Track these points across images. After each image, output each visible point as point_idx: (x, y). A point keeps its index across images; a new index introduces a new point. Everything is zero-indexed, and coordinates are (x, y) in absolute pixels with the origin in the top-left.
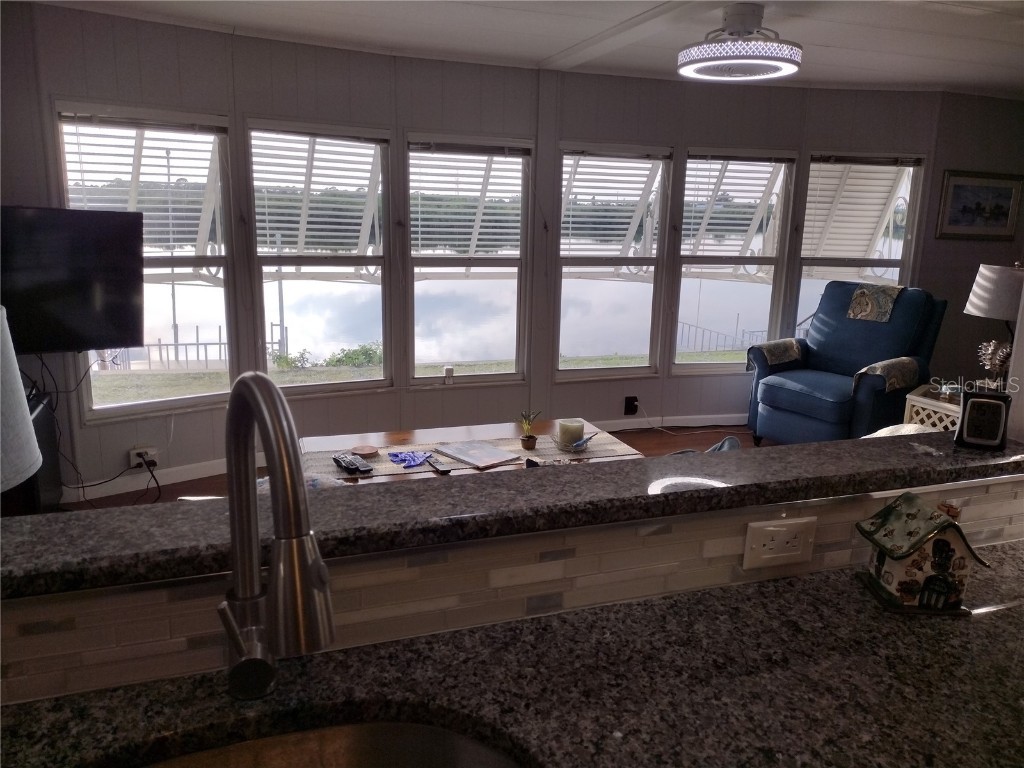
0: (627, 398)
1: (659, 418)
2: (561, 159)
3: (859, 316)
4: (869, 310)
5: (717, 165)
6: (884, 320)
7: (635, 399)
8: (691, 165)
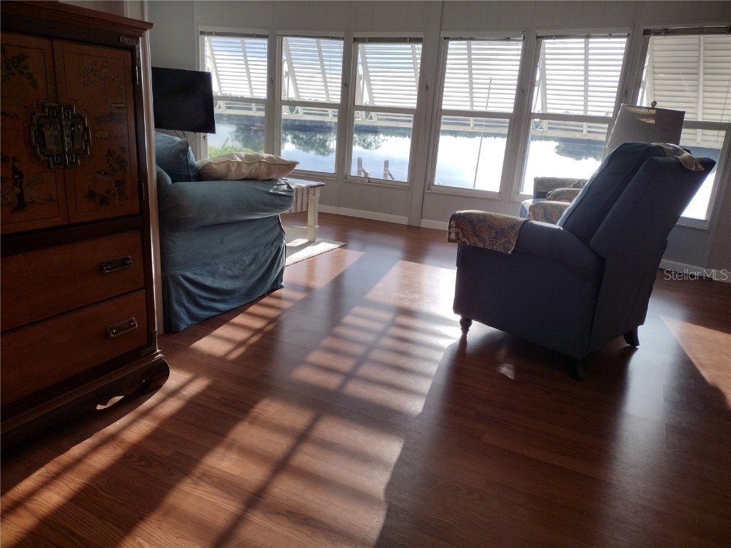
2: (447, 44)
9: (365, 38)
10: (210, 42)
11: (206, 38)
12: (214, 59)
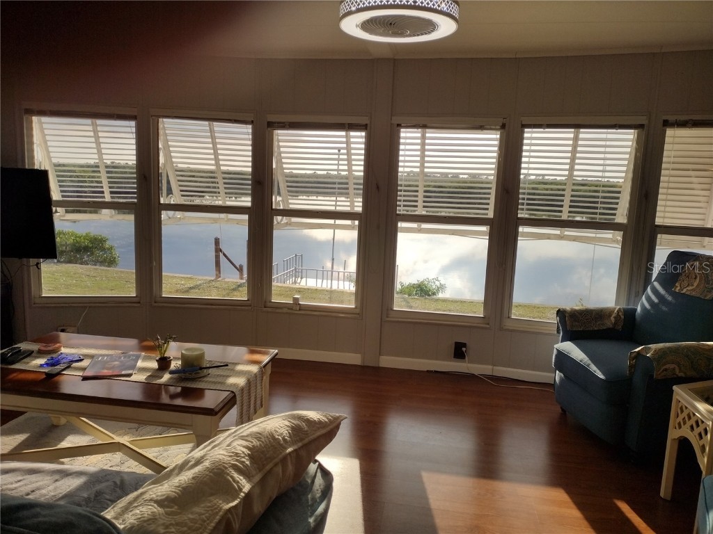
0: (456, 343)
1: (490, 367)
2: (399, 132)
3: (684, 291)
4: (695, 284)
5: (568, 134)
6: (707, 298)
7: (464, 345)
8: (528, 134)
9: (284, 123)
10: (41, 123)
11: (35, 119)
12: (47, 147)
